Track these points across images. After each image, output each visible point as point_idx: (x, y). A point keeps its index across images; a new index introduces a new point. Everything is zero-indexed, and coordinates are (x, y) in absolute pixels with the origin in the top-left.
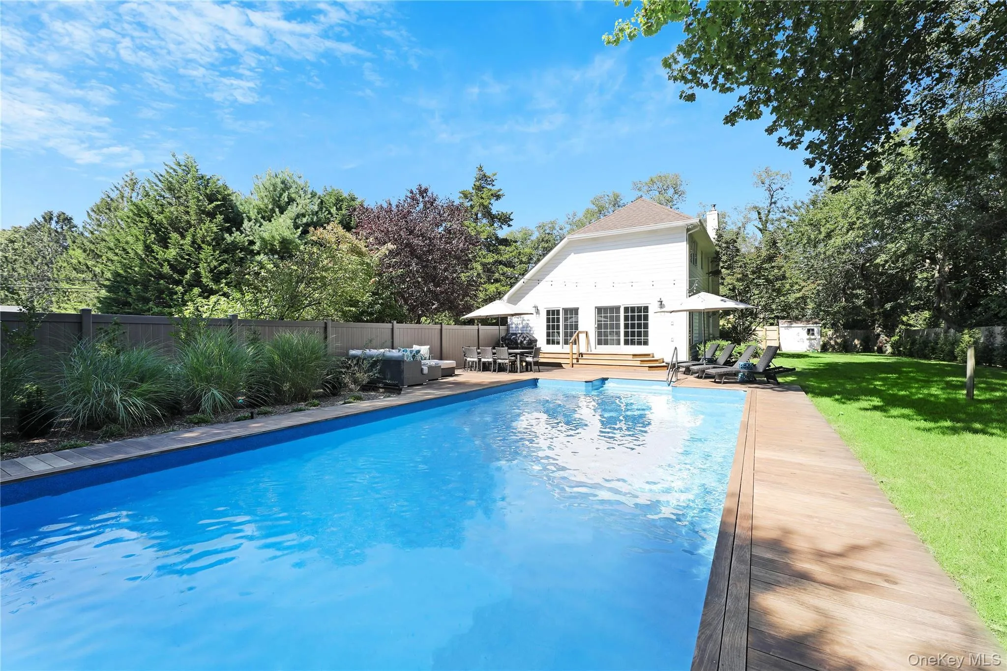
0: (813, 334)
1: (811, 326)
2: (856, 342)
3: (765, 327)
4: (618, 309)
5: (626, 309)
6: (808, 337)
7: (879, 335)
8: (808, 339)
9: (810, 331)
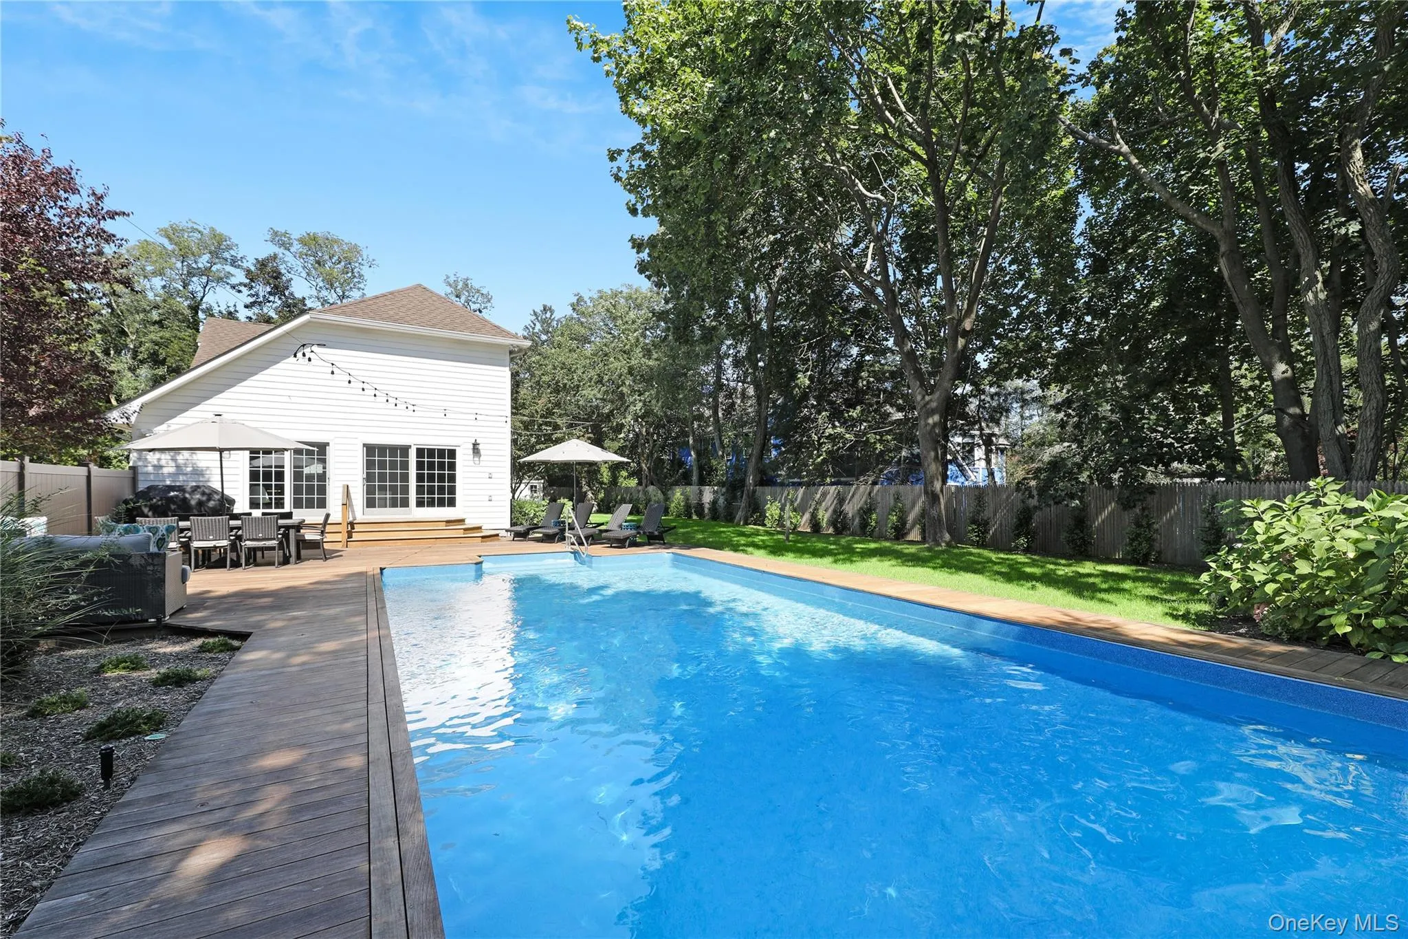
4: (405, 450)
5: (420, 452)
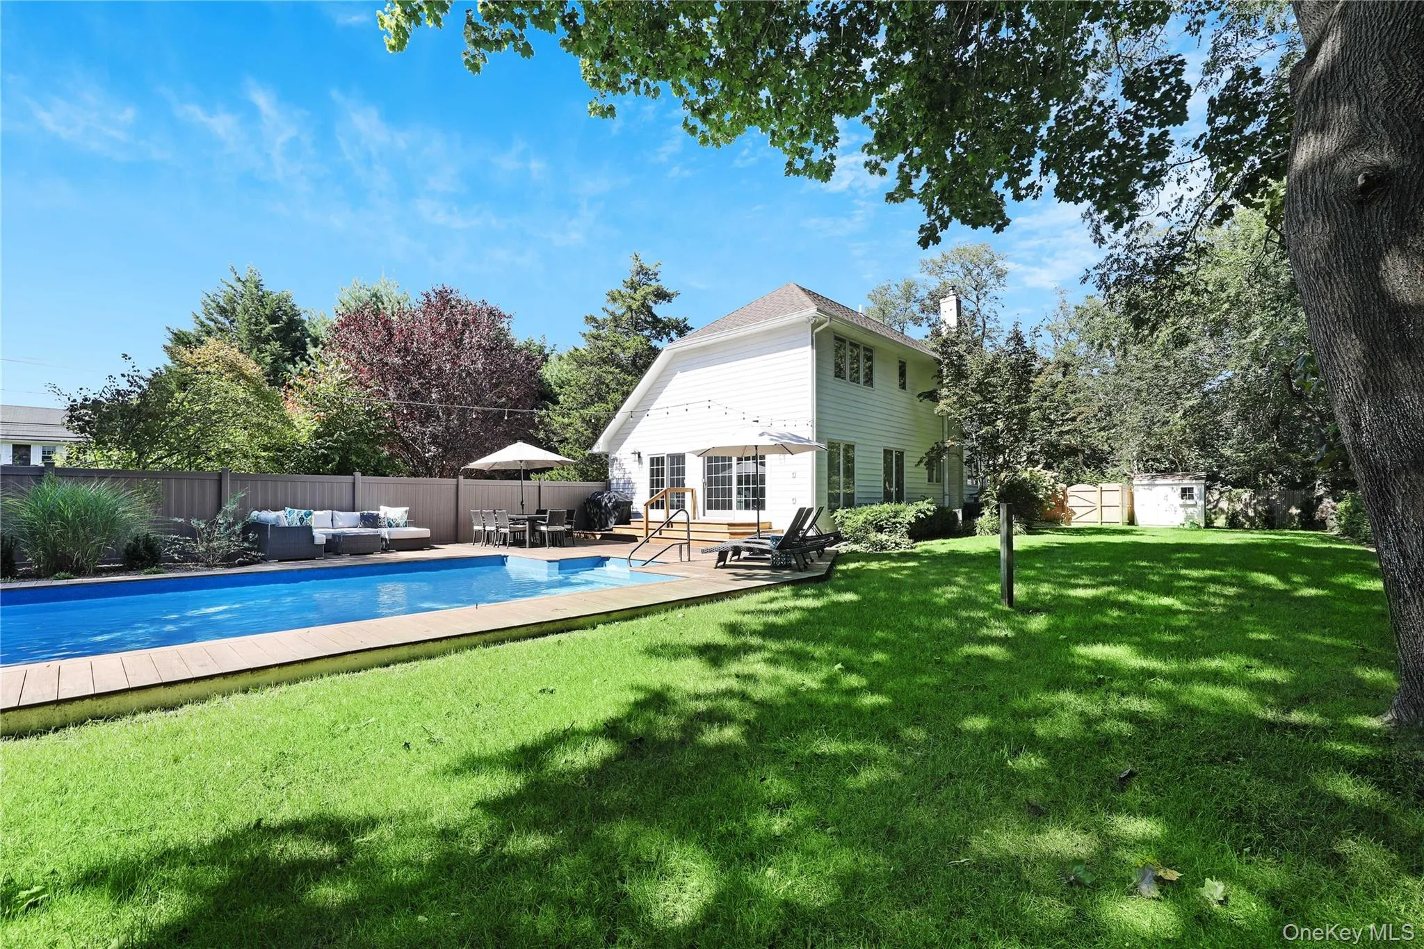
0: (1191, 497)
1: (1187, 482)
2: (1294, 511)
3: (1100, 485)
6: (1182, 502)
7: (1320, 499)
8: (1182, 506)
9: (1186, 493)
